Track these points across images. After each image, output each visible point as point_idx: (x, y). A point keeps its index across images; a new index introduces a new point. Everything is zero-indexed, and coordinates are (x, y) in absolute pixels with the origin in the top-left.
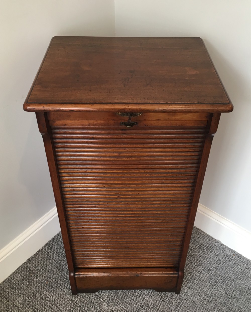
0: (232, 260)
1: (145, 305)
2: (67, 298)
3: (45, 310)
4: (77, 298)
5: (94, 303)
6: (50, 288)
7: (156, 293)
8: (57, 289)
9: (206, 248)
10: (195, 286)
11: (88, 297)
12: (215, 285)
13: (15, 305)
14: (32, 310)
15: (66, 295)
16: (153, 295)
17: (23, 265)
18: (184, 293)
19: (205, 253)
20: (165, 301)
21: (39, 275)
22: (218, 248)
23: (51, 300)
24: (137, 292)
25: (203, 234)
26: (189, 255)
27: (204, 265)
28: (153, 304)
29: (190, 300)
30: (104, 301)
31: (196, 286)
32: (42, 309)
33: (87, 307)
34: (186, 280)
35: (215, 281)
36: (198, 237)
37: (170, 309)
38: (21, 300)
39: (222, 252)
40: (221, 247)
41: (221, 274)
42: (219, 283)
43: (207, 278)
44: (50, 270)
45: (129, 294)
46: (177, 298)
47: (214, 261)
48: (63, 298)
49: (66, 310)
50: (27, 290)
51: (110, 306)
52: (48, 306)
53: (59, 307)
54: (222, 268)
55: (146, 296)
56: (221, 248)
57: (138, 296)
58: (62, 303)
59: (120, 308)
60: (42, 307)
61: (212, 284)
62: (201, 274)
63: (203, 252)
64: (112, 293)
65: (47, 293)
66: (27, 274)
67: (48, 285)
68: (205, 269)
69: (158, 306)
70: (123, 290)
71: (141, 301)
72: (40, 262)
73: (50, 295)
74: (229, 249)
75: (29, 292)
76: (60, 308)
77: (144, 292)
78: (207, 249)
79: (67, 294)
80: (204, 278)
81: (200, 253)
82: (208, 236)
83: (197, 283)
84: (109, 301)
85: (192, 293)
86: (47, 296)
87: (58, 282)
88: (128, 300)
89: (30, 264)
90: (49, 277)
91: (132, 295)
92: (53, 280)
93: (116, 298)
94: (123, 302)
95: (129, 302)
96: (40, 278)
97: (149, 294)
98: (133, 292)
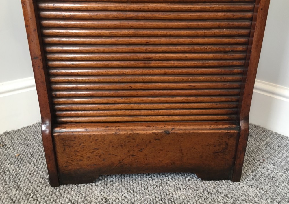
1: (166, 198)
2: (38, 175)
6: (19, 161)
8: (28, 164)
9: (277, 146)
10: (262, 186)
16: (184, 187)
18: (242, 192)
19: (277, 151)
21: (11, 148)
23: (12, 174)
24: (157, 180)
25: (271, 132)
26: (249, 151)
44: (30, 144)
45: (141, 181)
48: (32, 174)
49: (27, 189)
51: (104, 192)
53: (19, 183)
57: (157, 186)
58: (27, 180)
59: (121, 197)
62: (271, 172)
63: (273, 150)
65: (10, 166)
67: (18, 158)
70: (133, 176)
71: (161, 193)
72: (20, 136)
73: (14, 168)
76: (20, 185)
77: (169, 182)
79: (40, 170)
80: (277, 177)
81: (268, 150)
83: (266, 183)
85: (257, 193)
86: (8, 170)
87: (33, 157)
88: (137, 188)
89: (6, 137)
90: (25, 150)
91: (146, 183)
92: (29, 154)
93: (117, 184)
94: (129, 190)
95: (139, 191)
96: (11, 151)
97: (177, 185)
98: (149, 180)
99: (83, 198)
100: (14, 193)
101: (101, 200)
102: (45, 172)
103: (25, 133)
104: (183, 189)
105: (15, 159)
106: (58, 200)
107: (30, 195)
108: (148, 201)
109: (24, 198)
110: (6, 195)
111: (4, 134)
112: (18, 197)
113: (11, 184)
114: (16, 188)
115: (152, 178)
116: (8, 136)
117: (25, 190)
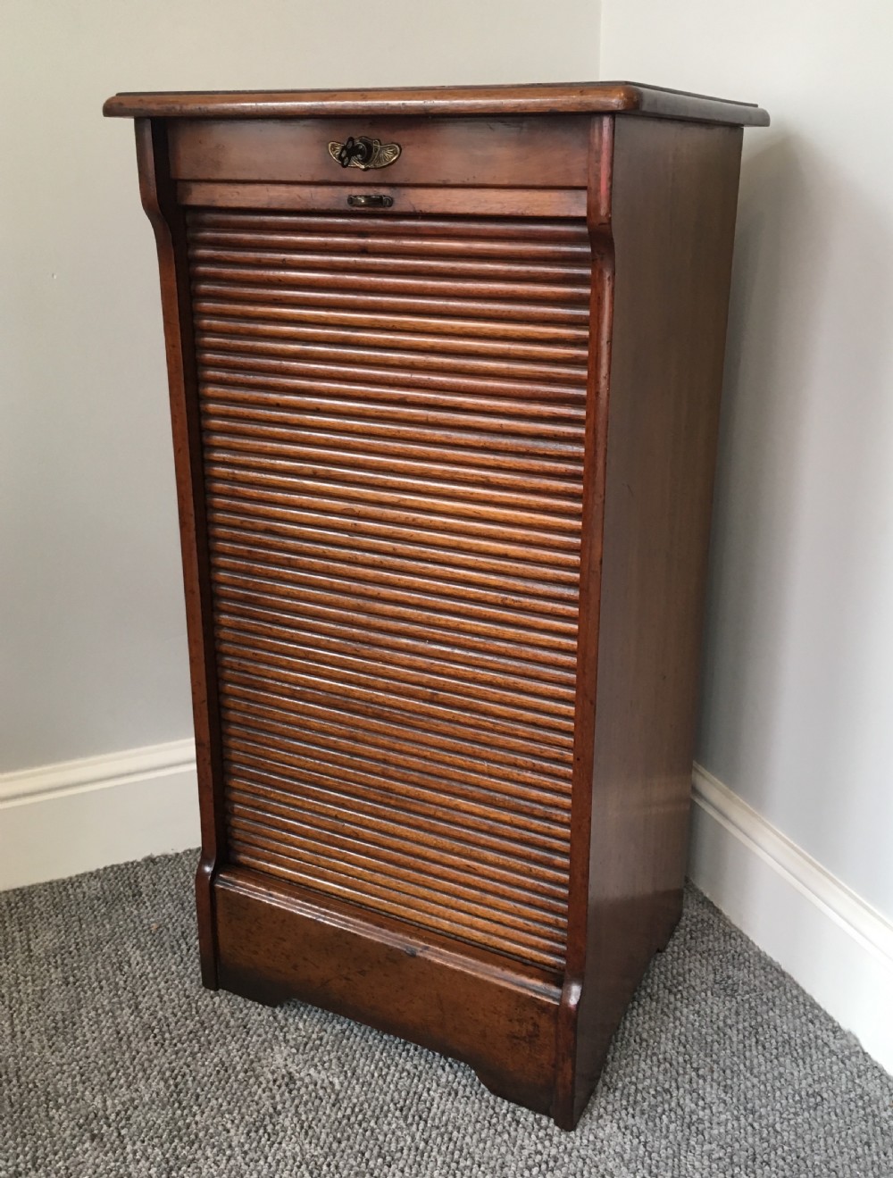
0: (877, 1119)
1: (414, 1109)
2: (180, 986)
3: (98, 990)
4: (209, 999)
5: (248, 1033)
6: (155, 943)
7: (482, 1094)
8: (170, 955)
9: (780, 1039)
10: (652, 1135)
11: (245, 1011)
12: (742, 1166)
13: (29, 946)
14: (61, 975)
15: (185, 979)
16: (467, 1093)
17: (126, 864)
18: (592, 1138)
19: (767, 1055)
20: (496, 1130)
21: (148, 904)
22: (834, 1058)
23: (134, 972)
24: (416, 1061)
25: (795, 992)
26: (693, 1036)
27: (736, 1088)
28: (444, 1118)
29: (601, 1168)
30: (287, 1041)
31: (657, 1134)
32: (91, 986)
33: (219, 1033)
34: (624, 1103)
35: (754, 1154)
36: (768, 999)
37: (500, 1161)
38: (55, 941)
39: (843, 1076)
40: (854, 1059)
41: (793, 1143)
42: (767, 1167)
43: (722, 1130)
46: (551, 1140)
47: (790, 1091)
48: (170, 982)
49: (151, 1014)
50: (88, 925)
51: (293, 1062)
52: (110, 984)
54: (814, 1124)
55: (438, 1085)
56: (847, 1061)
57: (409, 1074)
58: (156, 993)
59: (323, 1080)
60: (93, 980)
61: (731, 1158)
62: (704, 1109)
63: (760, 1047)
64: (325, 1031)
65: (134, 953)
66: (122, 889)
67: (154, 935)
68: (735, 1100)
69: (462, 1131)
71: (408, 1093)
72: (176, 876)
73: (140, 959)
74: (884, 1080)
75: (91, 932)
77: (440, 1072)
78: (784, 1047)
79: (189, 977)
80: (707, 1124)
81: (745, 1047)
82: (814, 1006)
83: (668, 1131)
84: (302, 1048)
85: (625, 1151)
86: (129, 961)
87: (185, 939)
88: (365, 1068)
89: (146, 872)
90: (173, 917)
91: (389, 1062)
92: (179, 928)
93: (328, 1048)
94: (345, 1069)
95: (366, 1076)
96: (146, 911)
97: (455, 1085)
98: (400, 1055)
99: (248, 1062)
100: (126, 1018)
101: (280, 1078)
102: (195, 983)
103: (187, 868)
104: (463, 1097)
105: (148, 935)
106: (199, 1055)
107: (153, 1031)
108: (373, 1104)
109: (140, 1036)
110: (110, 1020)
111: (143, 863)
112: (131, 1029)
113: (126, 996)
114: (133, 1007)
115: (408, 1054)
116: (149, 871)
117: (146, 1015)
